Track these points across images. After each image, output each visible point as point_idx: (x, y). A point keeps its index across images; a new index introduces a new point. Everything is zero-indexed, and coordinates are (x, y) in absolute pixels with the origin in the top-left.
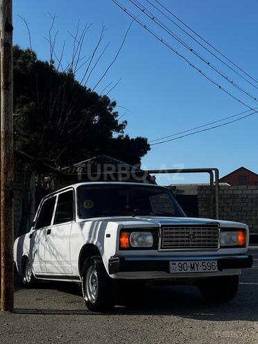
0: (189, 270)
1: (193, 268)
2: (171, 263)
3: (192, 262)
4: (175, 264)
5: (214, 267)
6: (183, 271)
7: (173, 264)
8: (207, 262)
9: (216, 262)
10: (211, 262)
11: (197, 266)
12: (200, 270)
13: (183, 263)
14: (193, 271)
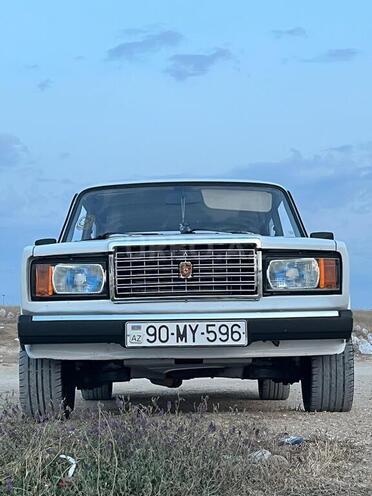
0: (173, 342)
1: (182, 336)
2: (129, 326)
3: (181, 326)
4: (139, 328)
5: (236, 336)
6: (158, 343)
7: (133, 328)
8: (218, 324)
9: (243, 325)
10: (230, 324)
11: (194, 332)
12: (201, 341)
13: (157, 325)
14: (182, 343)
